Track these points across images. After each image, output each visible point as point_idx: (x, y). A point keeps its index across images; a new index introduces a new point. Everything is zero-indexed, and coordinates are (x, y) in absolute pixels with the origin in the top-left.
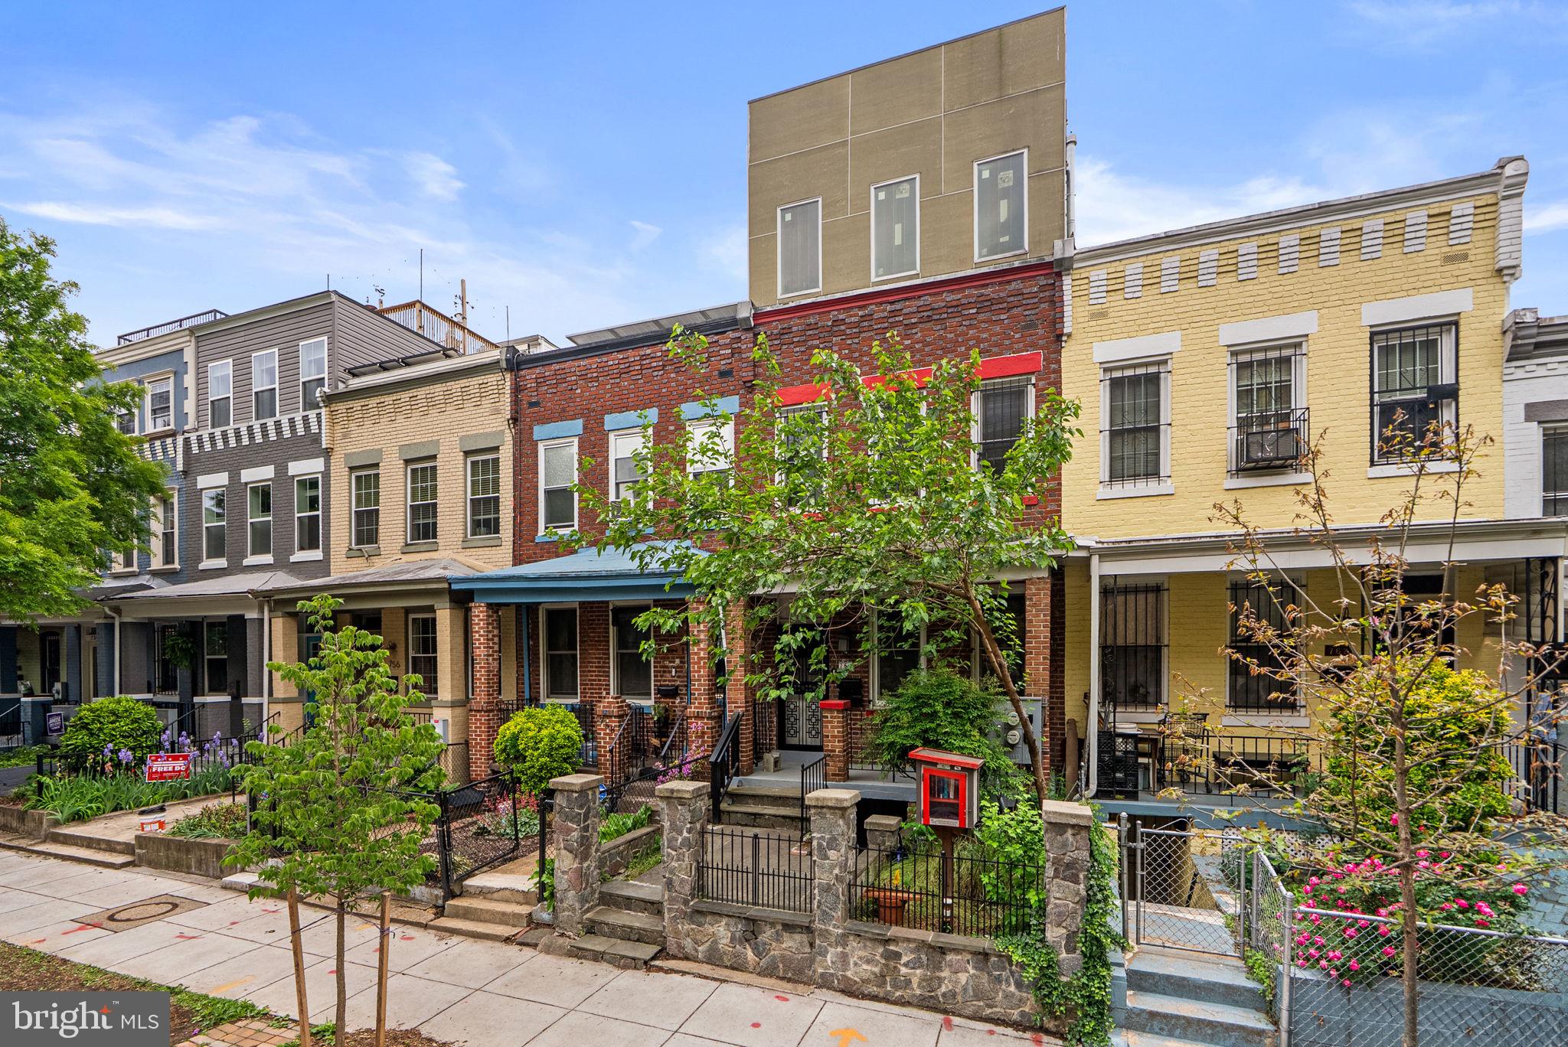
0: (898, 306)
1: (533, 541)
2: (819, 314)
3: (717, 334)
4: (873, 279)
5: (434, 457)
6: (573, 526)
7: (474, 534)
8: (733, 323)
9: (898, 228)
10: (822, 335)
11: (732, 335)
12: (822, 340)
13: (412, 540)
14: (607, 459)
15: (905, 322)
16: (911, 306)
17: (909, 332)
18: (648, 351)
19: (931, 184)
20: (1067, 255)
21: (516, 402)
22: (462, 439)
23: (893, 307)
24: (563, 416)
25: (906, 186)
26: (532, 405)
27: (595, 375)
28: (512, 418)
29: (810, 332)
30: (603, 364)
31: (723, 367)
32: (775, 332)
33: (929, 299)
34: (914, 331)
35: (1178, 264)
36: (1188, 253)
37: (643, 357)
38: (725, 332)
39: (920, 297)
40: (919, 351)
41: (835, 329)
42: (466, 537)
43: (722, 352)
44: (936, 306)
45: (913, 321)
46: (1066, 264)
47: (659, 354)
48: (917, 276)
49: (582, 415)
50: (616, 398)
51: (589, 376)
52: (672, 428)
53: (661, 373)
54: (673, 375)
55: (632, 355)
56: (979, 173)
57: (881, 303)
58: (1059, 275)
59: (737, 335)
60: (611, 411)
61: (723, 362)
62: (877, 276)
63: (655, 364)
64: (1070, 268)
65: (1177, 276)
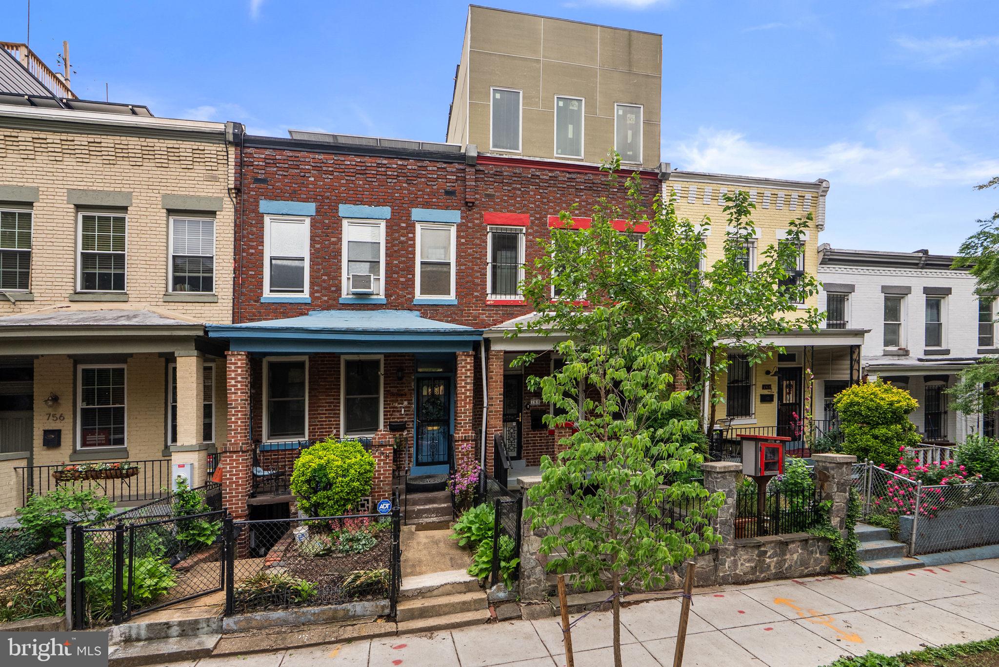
0: (573, 176)
1: (258, 301)
2: (523, 168)
3: (445, 163)
4: (555, 155)
5: (125, 209)
6: (302, 291)
7: (174, 289)
8: (462, 158)
9: (571, 127)
10: (523, 182)
11: (457, 166)
12: (523, 186)
13: (82, 289)
14: (340, 239)
15: (577, 187)
16: (580, 178)
17: (579, 194)
18: (385, 162)
19: (591, 107)
20: (668, 172)
21: (240, 175)
22: (165, 196)
23: (570, 176)
24: (294, 196)
25: (576, 103)
26: (257, 181)
27: (330, 169)
28: (235, 189)
29: (516, 179)
30: (339, 162)
31: (448, 188)
32: (491, 172)
33: (592, 177)
34: (581, 194)
35: (711, 191)
36: (715, 187)
37: (379, 165)
38: (452, 163)
39: (586, 174)
40: (584, 206)
41: (532, 180)
42: (167, 291)
43: (448, 177)
44: (596, 181)
45: (582, 187)
46: (666, 177)
47: (395, 166)
48: (582, 160)
49: (315, 200)
50: (351, 192)
51: (324, 169)
52: (404, 225)
53: (394, 181)
54: (404, 185)
55: (369, 161)
56: (618, 111)
57: (563, 172)
58: (661, 181)
59: (461, 167)
60: (347, 202)
61: (448, 184)
62: (557, 153)
63: (390, 173)
64: (667, 179)
65: (710, 197)
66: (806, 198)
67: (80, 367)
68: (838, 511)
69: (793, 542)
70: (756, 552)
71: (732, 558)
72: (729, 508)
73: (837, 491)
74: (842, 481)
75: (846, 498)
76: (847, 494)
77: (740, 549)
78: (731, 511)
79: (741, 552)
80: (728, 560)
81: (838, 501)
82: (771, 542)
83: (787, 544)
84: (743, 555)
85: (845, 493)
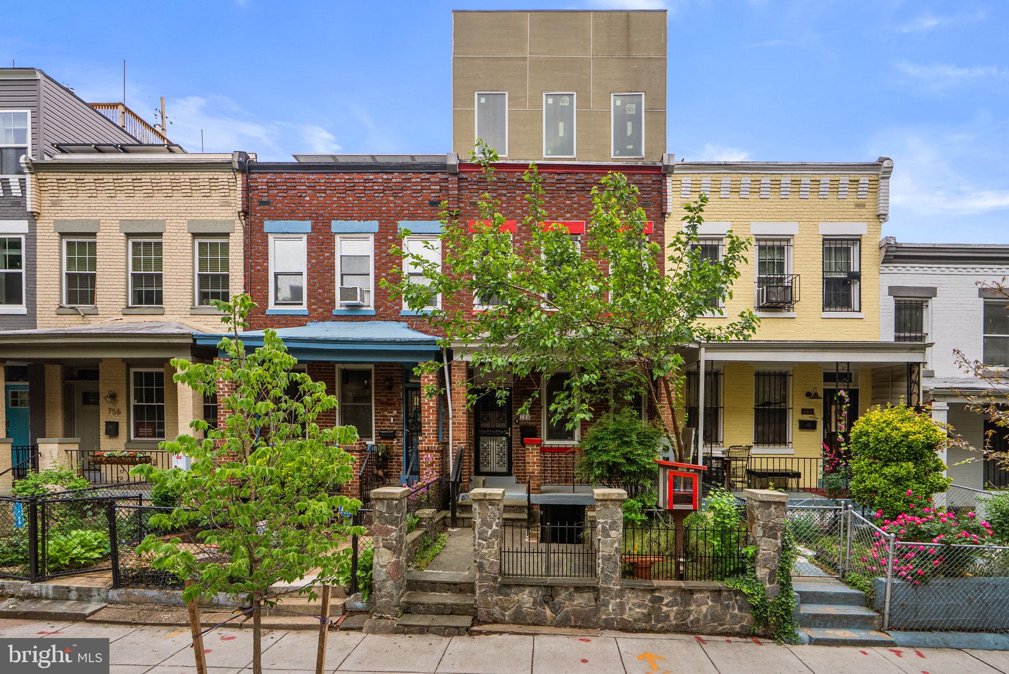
0: (563, 177)
1: (264, 313)
2: (507, 172)
3: (428, 173)
4: (544, 156)
5: (160, 235)
6: (301, 304)
7: (201, 303)
8: (443, 167)
9: (561, 125)
10: (509, 188)
11: (440, 176)
12: (509, 191)
13: (134, 303)
14: (333, 254)
15: (567, 188)
16: (571, 179)
17: (570, 195)
18: (371, 177)
19: (584, 101)
20: (671, 164)
21: (247, 199)
22: (190, 222)
23: (559, 177)
24: (292, 215)
25: (567, 98)
26: (262, 203)
27: (323, 188)
28: (243, 211)
29: (501, 184)
30: (330, 181)
31: (432, 199)
32: (475, 179)
33: (583, 176)
34: (573, 195)
35: (730, 182)
36: (735, 177)
37: (367, 181)
38: (435, 173)
39: (577, 173)
40: (576, 209)
41: (518, 185)
42: (194, 305)
43: (432, 187)
44: (588, 181)
45: (573, 188)
46: (670, 170)
47: (380, 180)
48: (574, 159)
49: (311, 218)
50: (342, 209)
51: (318, 188)
52: (390, 238)
53: (381, 195)
54: (391, 198)
55: (357, 178)
56: (615, 102)
57: (551, 173)
58: (665, 176)
59: (445, 176)
60: (338, 218)
61: (432, 195)
62: (547, 154)
63: (376, 188)
64: (672, 173)
65: (729, 189)
66: (860, 182)
67: (133, 370)
68: (765, 560)
69: (700, 591)
70: (649, 597)
71: (618, 600)
72: (613, 542)
73: (763, 536)
74: (771, 524)
75: (777, 546)
76: (779, 541)
77: (627, 591)
78: (616, 545)
79: (629, 595)
80: (612, 601)
81: (765, 548)
82: (669, 588)
83: (691, 592)
84: (631, 599)
85: (776, 538)
